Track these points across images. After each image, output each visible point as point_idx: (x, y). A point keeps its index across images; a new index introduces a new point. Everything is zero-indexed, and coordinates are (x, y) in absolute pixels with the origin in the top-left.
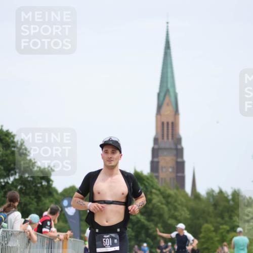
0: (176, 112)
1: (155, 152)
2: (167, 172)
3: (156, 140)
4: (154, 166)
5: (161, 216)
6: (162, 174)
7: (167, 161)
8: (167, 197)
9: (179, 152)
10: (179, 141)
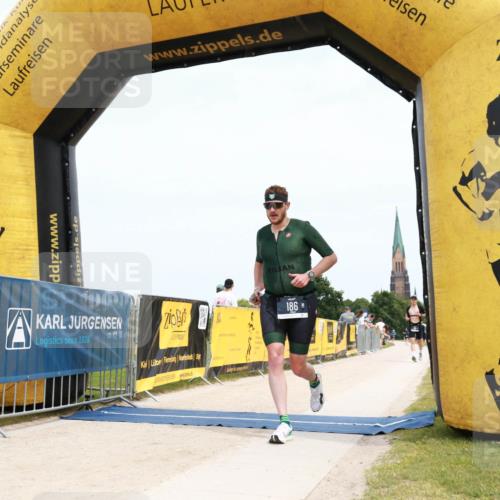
0: (404, 256)
1: (393, 279)
2: (400, 291)
3: (393, 273)
4: (393, 287)
5: (399, 315)
6: (397, 291)
7: (399, 284)
8: (402, 304)
9: (406, 279)
10: (406, 272)
